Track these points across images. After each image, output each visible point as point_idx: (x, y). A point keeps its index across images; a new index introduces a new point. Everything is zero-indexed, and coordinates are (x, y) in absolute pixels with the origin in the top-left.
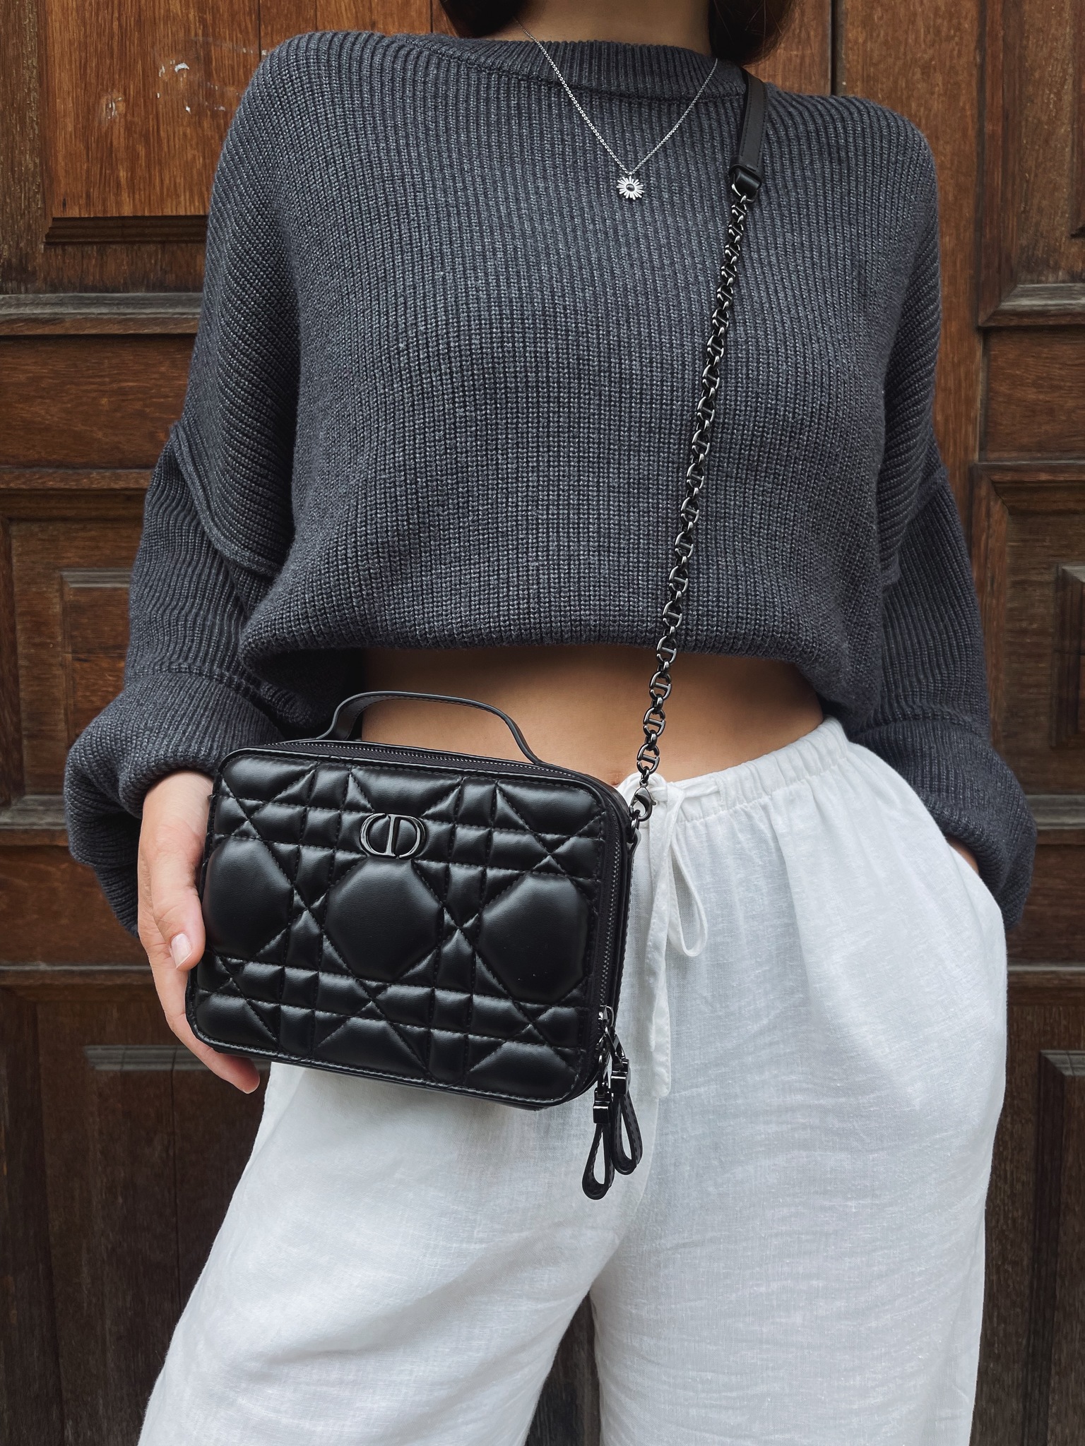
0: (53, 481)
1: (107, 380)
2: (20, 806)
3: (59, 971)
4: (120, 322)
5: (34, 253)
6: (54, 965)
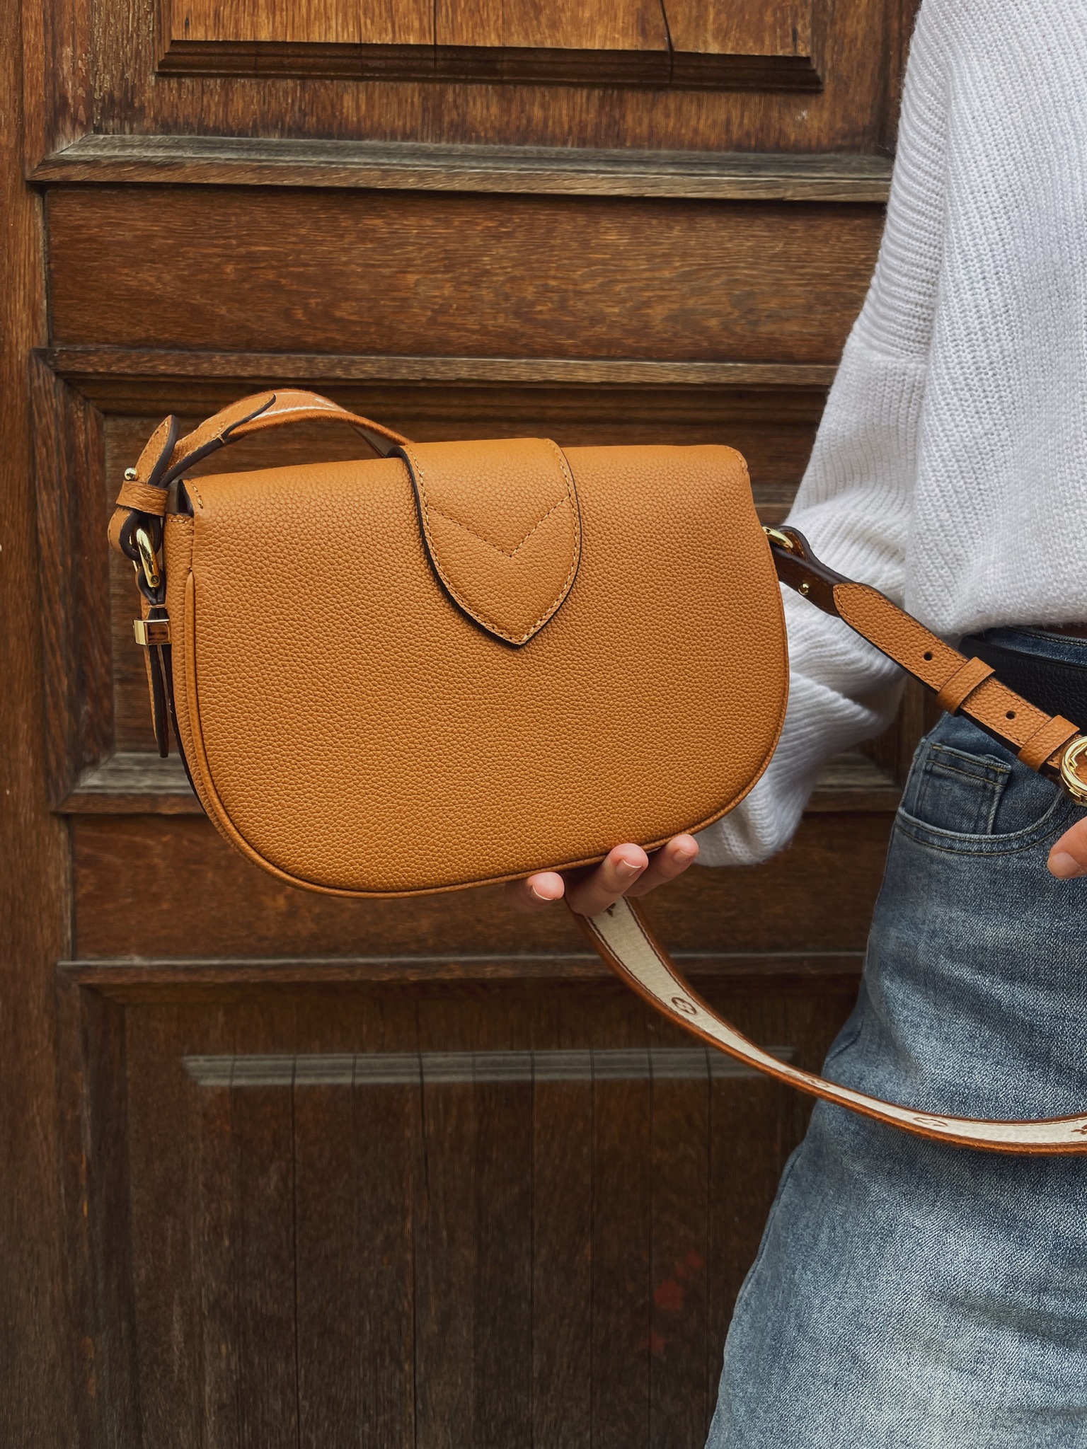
0: (165, 366)
1: (234, 242)
2: (111, 765)
3: (159, 967)
4: (253, 170)
5: (142, 85)
6: (151, 958)
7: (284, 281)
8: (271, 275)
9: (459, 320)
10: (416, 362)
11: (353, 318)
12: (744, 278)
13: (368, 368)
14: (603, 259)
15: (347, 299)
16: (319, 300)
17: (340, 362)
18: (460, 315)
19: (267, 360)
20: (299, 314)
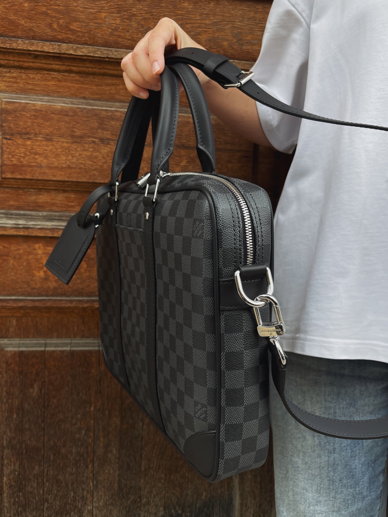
7: (49, 12)
8: (44, 9)
9: (122, 34)
10: (104, 50)
11: (78, 29)
12: (238, 26)
13: (84, 50)
14: (182, 14)
15: (76, 21)
16: (64, 21)
17: (72, 47)
18: (123, 32)
19: (41, 44)
20: (55, 26)
